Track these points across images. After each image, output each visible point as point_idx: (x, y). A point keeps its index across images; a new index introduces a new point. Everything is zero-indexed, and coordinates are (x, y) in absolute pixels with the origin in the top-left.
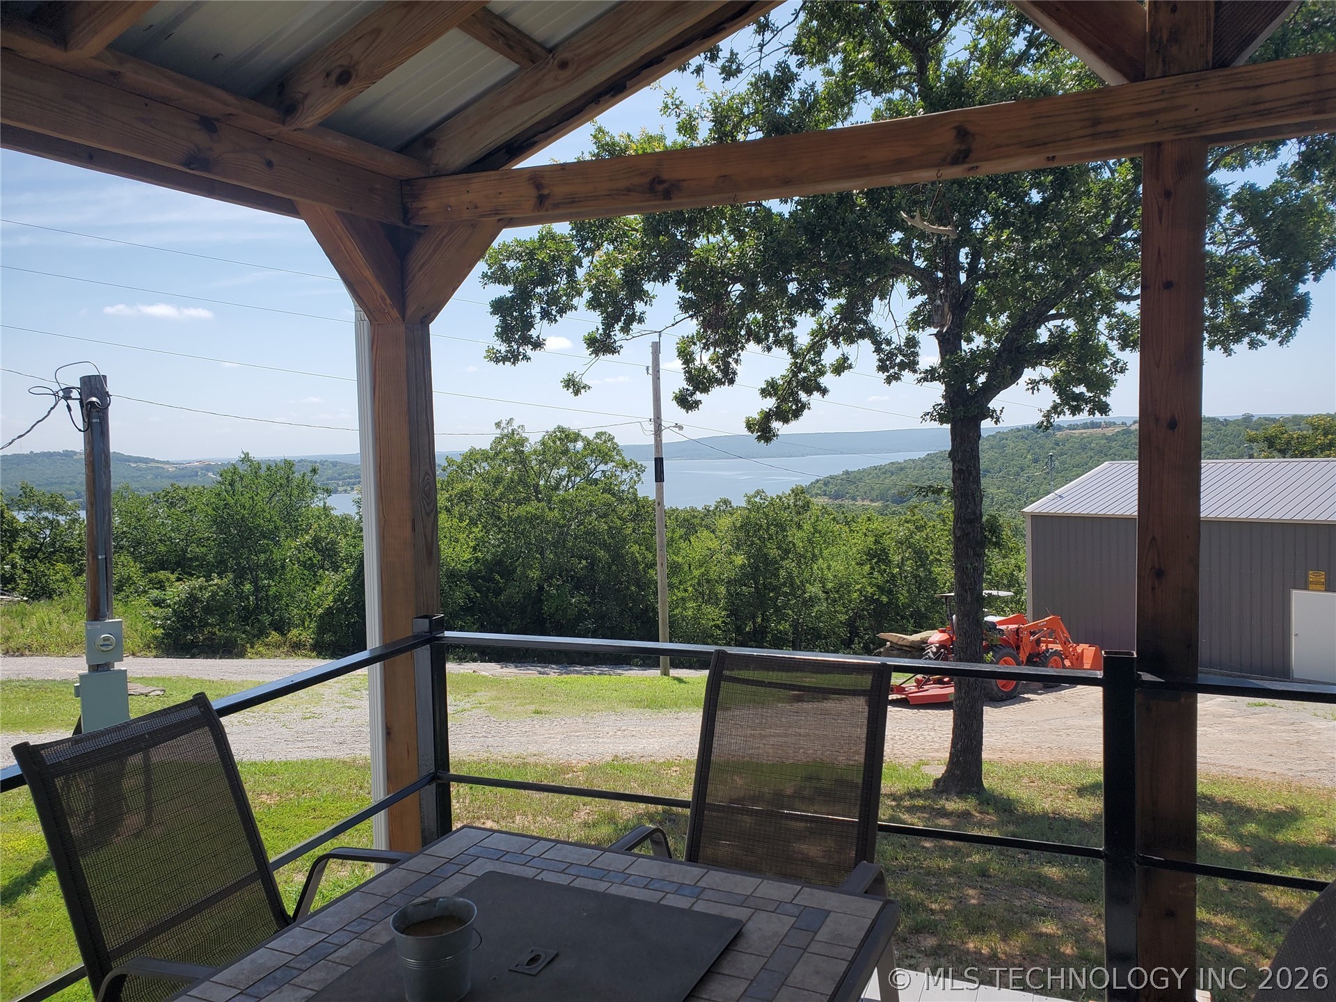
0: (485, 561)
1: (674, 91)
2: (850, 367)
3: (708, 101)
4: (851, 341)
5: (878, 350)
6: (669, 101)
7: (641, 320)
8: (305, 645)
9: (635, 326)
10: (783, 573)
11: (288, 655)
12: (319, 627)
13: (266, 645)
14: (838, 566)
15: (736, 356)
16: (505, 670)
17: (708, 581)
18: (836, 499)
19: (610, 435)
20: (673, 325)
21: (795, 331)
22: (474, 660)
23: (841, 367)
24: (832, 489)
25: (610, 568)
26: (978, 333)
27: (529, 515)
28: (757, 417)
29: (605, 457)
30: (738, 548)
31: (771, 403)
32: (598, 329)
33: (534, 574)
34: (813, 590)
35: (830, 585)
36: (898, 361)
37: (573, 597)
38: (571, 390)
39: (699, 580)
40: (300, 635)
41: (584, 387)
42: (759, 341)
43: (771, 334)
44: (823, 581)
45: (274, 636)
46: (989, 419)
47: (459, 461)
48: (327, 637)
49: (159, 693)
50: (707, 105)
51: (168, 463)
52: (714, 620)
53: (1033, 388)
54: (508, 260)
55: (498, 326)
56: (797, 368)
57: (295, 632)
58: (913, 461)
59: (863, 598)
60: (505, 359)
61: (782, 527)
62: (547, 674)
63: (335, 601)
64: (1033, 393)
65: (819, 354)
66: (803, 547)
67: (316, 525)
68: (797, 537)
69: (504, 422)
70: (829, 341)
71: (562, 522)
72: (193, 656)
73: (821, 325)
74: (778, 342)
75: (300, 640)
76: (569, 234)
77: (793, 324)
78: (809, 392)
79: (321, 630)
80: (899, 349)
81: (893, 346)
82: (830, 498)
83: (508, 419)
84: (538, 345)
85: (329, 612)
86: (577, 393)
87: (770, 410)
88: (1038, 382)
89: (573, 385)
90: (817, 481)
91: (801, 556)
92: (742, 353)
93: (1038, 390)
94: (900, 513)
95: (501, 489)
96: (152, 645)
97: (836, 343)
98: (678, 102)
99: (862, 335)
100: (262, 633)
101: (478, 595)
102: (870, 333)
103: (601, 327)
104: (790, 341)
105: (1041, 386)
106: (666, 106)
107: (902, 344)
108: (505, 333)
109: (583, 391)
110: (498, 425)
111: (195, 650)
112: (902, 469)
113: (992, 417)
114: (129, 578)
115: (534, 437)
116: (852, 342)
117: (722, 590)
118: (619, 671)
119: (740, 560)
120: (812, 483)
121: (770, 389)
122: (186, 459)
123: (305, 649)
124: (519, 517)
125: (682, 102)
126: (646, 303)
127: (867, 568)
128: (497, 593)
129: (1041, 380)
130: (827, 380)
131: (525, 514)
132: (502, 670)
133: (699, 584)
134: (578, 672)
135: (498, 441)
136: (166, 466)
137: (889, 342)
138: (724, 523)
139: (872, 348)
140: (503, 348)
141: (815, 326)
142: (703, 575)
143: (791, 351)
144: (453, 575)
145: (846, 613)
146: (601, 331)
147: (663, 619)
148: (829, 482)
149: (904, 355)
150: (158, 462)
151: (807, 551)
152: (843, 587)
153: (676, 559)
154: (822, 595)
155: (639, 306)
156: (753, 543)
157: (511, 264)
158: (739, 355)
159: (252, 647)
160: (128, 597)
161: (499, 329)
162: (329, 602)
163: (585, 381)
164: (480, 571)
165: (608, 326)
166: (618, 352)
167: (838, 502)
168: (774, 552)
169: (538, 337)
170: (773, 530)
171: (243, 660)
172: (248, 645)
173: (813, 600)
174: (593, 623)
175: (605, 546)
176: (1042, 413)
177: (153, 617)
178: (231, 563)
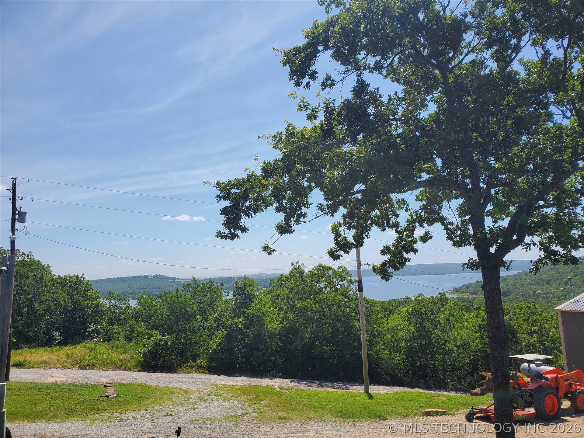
0: (285, 328)
1: (304, 99)
2: (431, 238)
3: (323, 102)
4: (430, 223)
5: (446, 228)
6: (302, 104)
7: (305, 216)
8: (204, 367)
9: (302, 219)
10: (434, 337)
11: (196, 372)
12: (210, 359)
13: (187, 367)
14: (463, 333)
15: (367, 234)
16: (293, 384)
17: (396, 340)
18: (473, 294)
19: (345, 267)
20: (316, 218)
21: (398, 220)
22: (279, 377)
23: (426, 238)
24: (470, 289)
25: (344, 333)
26: (506, 216)
27: (304, 306)
28: (379, 265)
29: (343, 279)
30: (410, 323)
31: (387, 258)
32: (282, 221)
33: (307, 335)
34: (450, 345)
35: (458, 343)
36: (458, 233)
37: (327, 347)
38: (267, 252)
39: (391, 340)
40: (202, 362)
41: (273, 251)
42: (378, 225)
43: (386, 223)
44: (455, 341)
45: (191, 362)
46: (503, 267)
47: (276, 281)
48: (213, 364)
49: (115, 395)
50: (322, 105)
51: (183, 279)
52: (399, 360)
53: (526, 248)
54: (232, 189)
55: (225, 221)
56: (400, 240)
57: (200, 361)
58: (511, 276)
59: (478, 350)
60: (226, 237)
61: (433, 313)
62: (312, 387)
63: (217, 346)
64: (527, 251)
65: (413, 232)
66: (445, 323)
67: (220, 309)
68: (442, 318)
69: (295, 262)
70: (417, 224)
71: (319, 310)
72: (154, 372)
73: (412, 216)
74: (389, 226)
75: (202, 365)
76: (261, 174)
77: (397, 216)
78: (407, 252)
79: (211, 360)
80: (458, 227)
81: (455, 226)
82: (470, 294)
83: (297, 261)
84: (244, 230)
85: (215, 352)
86: (269, 254)
87: (386, 261)
88: (530, 245)
89: (268, 250)
90: (463, 286)
91: (444, 328)
92: (370, 232)
93: (530, 249)
94: (505, 301)
95: (293, 294)
96: (138, 366)
97: (421, 225)
98: (306, 104)
99: (436, 221)
100: (186, 361)
101: (282, 344)
102: (442, 220)
103: (283, 220)
104: (396, 225)
105: (532, 247)
106: (300, 106)
107: (460, 225)
108: (228, 224)
109: (272, 253)
110: (292, 264)
111: (156, 369)
112: (505, 280)
113: (505, 266)
114: (142, 332)
115: (308, 269)
116: (432, 224)
117: (403, 344)
118: (348, 386)
119: (412, 329)
120: (461, 287)
121: (385, 251)
122: (189, 278)
123: (203, 369)
124: (299, 307)
125: (308, 104)
126: (307, 208)
127: (479, 334)
128: (291, 344)
129: (531, 244)
130: (418, 245)
131: (302, 306)
132: (291, 384)
133: (391, 341)
134: (327, 386)
135: (292, 271)
136: (182, 281)
137: (451, 224)
138: (404, 310)
139: (443, 227)
140: (226, 231)
141: (409, 217)
142: (393, 337)
143: (397, 231)
144: (271, 335)
145: (470, 357)
146: (283, 222)
147: (365, 362)
148: (469, 286)
149: (461, 230)
150: (179, 279)
151: (446, 325)
152: (466, 344)
153: (378, 328)
154: (455, 348)
155: (304, 209)
156: (417, 321)
157: (233, 190)
158: (368, 233)
159: (181, 368)
160: (138, 341)
161: (225, 222)
162: (215, 347)
163: (274, 248)
164: (283, 333)
165: (287, 220)
166: (292, 232)
167: (474, 296)
168: (429, 326)
169: (245, 226)
170: (429, 314)
171: (176, 374)
172: (179, 367)
173: (450, 351)
174: (337, 360)
175: (340, 321)
176: (533, 263)
177: (140, 352)
178: (175, 328)
